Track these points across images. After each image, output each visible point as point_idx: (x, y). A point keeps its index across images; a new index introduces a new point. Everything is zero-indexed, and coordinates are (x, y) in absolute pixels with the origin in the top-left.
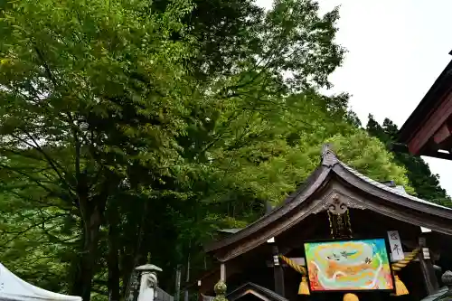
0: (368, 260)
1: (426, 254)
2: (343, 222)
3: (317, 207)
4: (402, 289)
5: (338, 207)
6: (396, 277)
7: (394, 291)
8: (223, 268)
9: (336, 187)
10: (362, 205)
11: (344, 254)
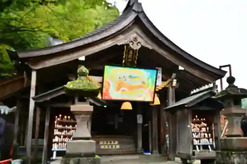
0: (143, 83)
1: (175, 83)
2: (133, 56)
3: (121, 41)
4: (157, 102)
5: (135, 43)
6: (156, 95)
7: (153, 102)
8: (34, 74)
9: (136, 29)
10: (150, 46)
11: (130, 77)
